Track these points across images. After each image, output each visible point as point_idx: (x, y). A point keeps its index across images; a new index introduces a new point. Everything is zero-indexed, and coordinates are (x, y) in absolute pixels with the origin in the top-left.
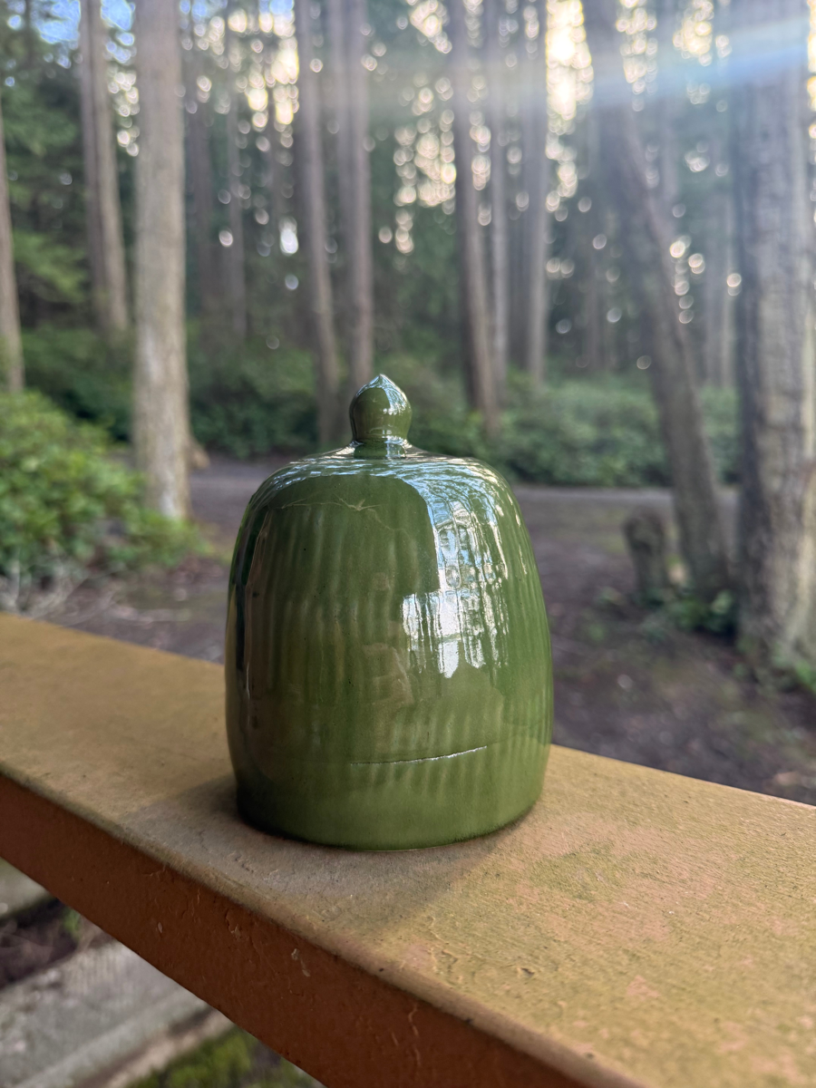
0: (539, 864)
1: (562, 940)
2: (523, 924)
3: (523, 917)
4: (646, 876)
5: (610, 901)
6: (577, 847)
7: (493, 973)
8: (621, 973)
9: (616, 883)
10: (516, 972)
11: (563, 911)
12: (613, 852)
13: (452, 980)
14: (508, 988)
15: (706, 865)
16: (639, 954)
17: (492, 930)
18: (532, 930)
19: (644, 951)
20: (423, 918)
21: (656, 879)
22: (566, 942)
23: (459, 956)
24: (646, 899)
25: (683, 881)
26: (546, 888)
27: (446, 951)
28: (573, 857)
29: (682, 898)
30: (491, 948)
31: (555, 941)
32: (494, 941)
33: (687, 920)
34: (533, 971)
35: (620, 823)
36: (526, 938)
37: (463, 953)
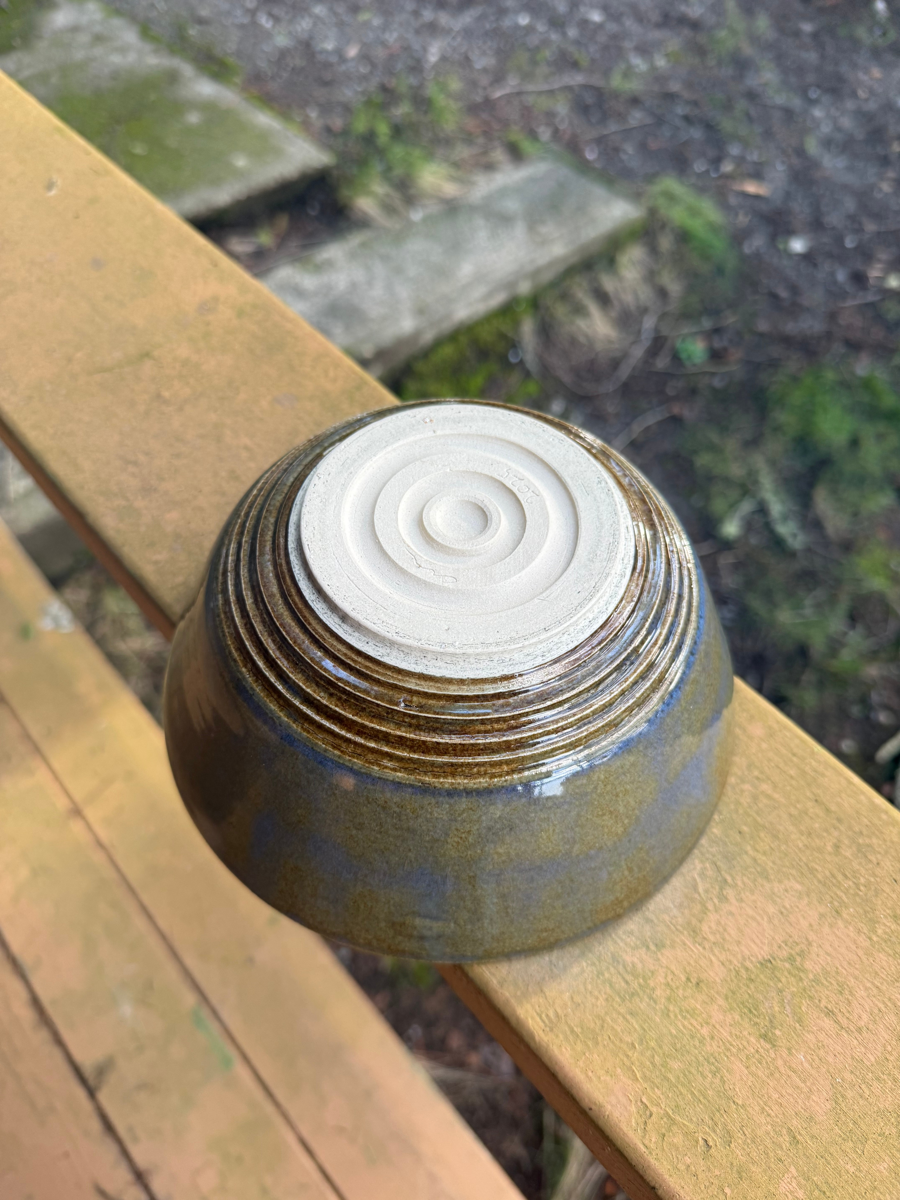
0: (737, 972)
1: (740, 1103)
2: (711, 1072)
3: (712, 1060)
4: (829, 1013)
5: (789, 1049)
6: (775, 947)
7: (678, 1140)
8: (780, 1160)
9: (800, 1021)
10: (697, 1142)
11: (747, 1057)
12: (808, 965)
13: (646, 1142)
14: (688, 1161)
15: (886, 1006)
16: (799, 1137)
17: (685, 1075)
18: (717, 1081)
19: (804, 1132)
20: (627, 1043)
21: (837, 1022)
22: (743, 1106)
23: (654, 1109)
24: (822, 1053)
25: (859, 1030)
26: (737, 1017)
27: (644, 1100)
28: (769, 965)
29: (853, 1058)
30: (681, 1103)
31: (734, 1102)
32: (684, 1091)
33: (850, 1094)
34: (711, 1144)
35: (822, 909)
36: (710, 1093)
37: (658, 1105)
